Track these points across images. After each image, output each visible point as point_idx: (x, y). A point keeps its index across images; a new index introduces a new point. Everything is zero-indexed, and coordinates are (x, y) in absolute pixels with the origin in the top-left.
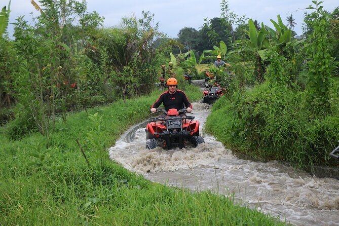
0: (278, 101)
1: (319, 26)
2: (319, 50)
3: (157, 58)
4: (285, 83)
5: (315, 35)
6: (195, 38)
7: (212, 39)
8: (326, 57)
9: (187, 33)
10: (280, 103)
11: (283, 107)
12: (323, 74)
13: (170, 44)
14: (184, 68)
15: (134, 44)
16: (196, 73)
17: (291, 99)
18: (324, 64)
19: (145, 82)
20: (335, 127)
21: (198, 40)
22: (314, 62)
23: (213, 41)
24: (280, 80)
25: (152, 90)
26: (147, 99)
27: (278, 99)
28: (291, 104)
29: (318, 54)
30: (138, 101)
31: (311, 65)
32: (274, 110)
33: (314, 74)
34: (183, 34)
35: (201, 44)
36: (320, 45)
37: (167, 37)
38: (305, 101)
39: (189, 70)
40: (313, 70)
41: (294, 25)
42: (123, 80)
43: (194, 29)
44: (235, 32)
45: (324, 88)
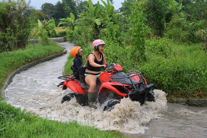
0: (114, 54)
1: (138, 5)
2: (138, 21)
3: (30, 23)
4: (117, 41)
5: (136, 11)
6: (53, 10)
7: (67, 12)
8: (142, 25)
9: (47, 7)
10: (115, 55)
11: (117, 58)
12: (141, 36)
13: (38, 14)
14: (47, 30)
15: (13, 13)
16: (55, 33)
17: (122, 53)
18: (142, 30)
19: (21, 40)
20: (150, 70)
21: (54, 11)
22: (135, 28)
23: (67, 13)
24: (114, 40)
25: (26, 45)
26: (24, 51)
27: (114, 53)
28: (122, 56)
29: (138, 24)
30: (17, 53)
31: (134, 30)
32: (112, 60)
33: (136, 36)
34: (45, 7)
35: (56, 14)
36: (139, 18)
37: (36, 9)
38: (130, 54)
39: (50, 31)
40: (135, 34)
41: (113, 3)
42: (7, 38)
43: (52, 4)
44: (77, 7)
45: (142, 45)
